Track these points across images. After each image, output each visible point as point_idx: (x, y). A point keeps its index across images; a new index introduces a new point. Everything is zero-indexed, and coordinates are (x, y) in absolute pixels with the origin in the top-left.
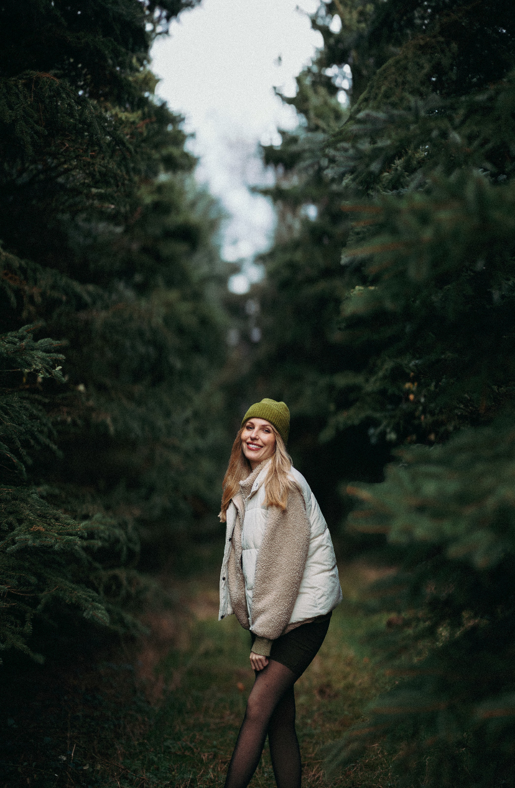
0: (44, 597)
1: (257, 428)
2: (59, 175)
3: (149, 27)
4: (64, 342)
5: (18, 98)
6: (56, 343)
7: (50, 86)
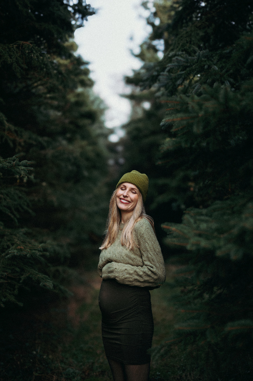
0: (23, 277)
1: (128, 190)
2: (33, 88)
3: (73, 22)
4: (33, 162)
5: (14, 53)
6: (29, 162)
7: (28, 48)
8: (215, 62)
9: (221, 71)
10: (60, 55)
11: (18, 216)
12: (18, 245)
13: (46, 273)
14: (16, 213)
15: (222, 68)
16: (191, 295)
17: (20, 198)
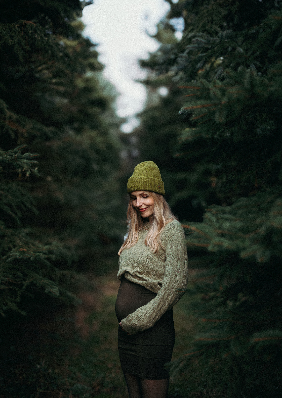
0: (26, 283)
2: (37, 72)
4: (37, 155)
5: (16, 34)
6: (32, 155)
7: (32, 28)
8: (240, 43)
9: (247, 53)
10: (67, 36)
11: (20, 215)
12: (21, 247)
13: (51, 278)
14: (17, 211)
15: (247, 50)
16: (213, 302)
17: (22, 194)
